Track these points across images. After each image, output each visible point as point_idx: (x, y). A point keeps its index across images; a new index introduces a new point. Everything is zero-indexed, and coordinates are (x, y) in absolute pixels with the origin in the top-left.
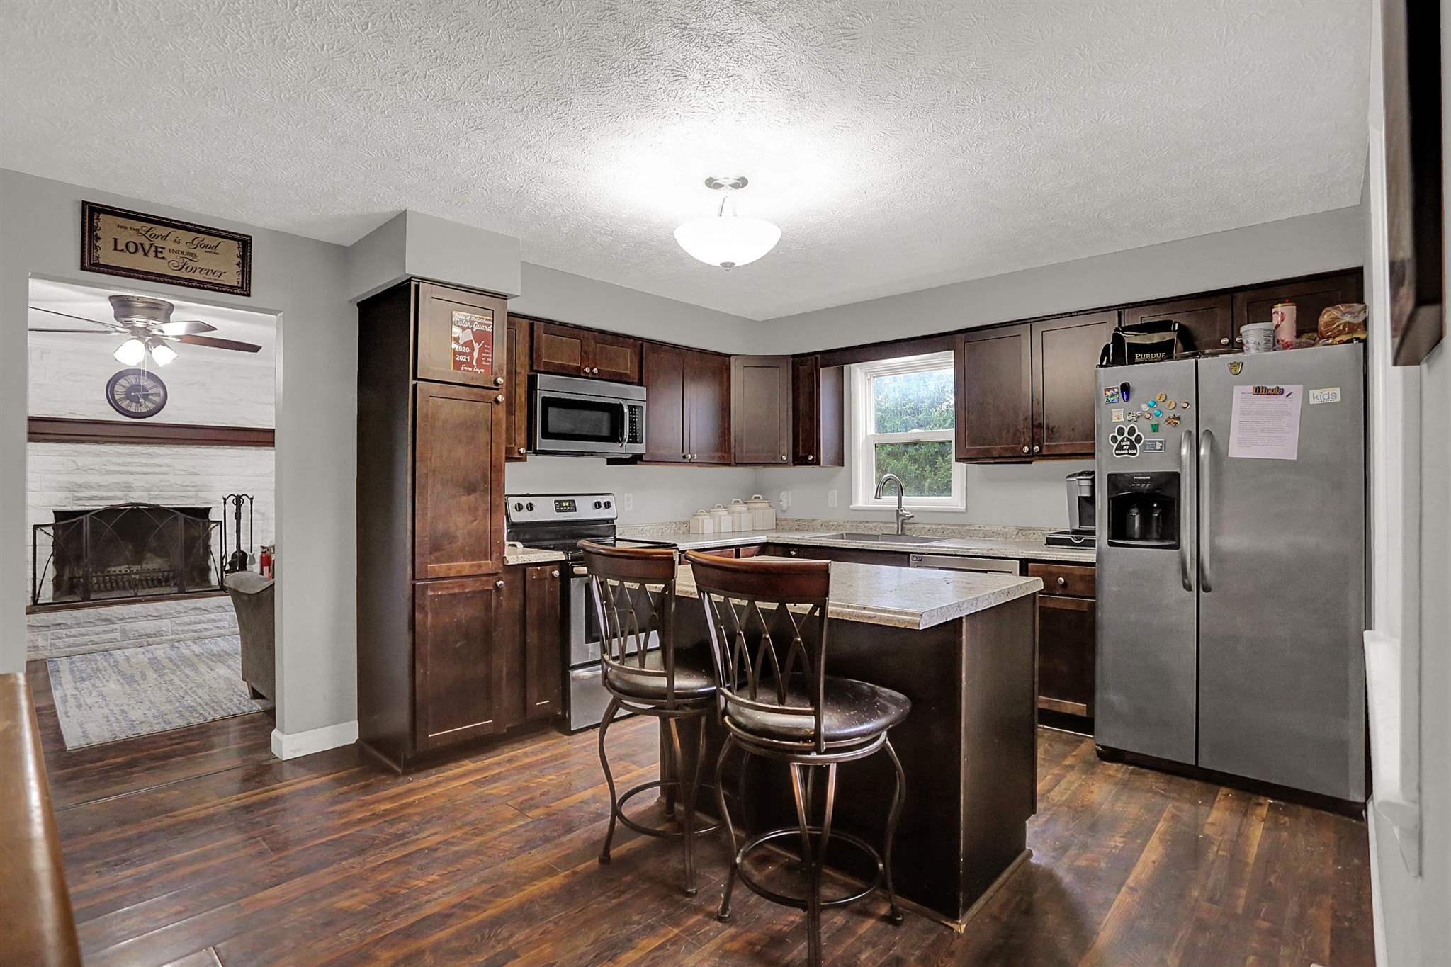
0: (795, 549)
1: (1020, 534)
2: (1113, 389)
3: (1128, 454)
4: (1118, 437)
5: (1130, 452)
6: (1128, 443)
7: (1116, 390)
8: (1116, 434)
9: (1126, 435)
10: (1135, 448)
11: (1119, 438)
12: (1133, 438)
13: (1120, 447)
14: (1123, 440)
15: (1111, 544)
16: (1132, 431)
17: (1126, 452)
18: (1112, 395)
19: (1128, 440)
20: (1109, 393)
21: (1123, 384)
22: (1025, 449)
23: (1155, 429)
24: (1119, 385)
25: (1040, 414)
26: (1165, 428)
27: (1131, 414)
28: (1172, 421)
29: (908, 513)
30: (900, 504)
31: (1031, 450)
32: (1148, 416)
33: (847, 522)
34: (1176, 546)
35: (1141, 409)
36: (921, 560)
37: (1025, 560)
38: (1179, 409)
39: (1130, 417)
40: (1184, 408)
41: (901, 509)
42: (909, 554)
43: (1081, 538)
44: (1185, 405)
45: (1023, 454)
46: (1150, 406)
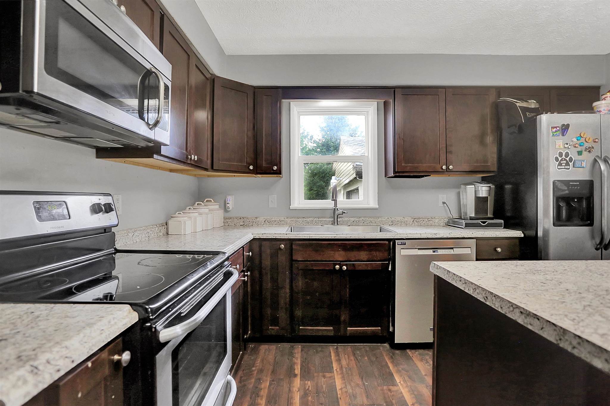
0: (284, 242)
1: (415, 221)
2: (556, 127)
3: (565, 168)
4: (559, 157)
5: (566, 167)
6: (565, 162)
7: (558, 128)
8: (558, 156)
9: (564, 157)
10: (569, 165)
11: (560, 159)
12: (568, 159)
13: (560, 164)
14: (562, 160)
15: (554, 225)
16: (567, 155)
17: (564, 167)
18: (556, 131)
19: (565, 160)
20: (554, 130)
21: (563, 125)
22: (444, 167)
23: (580, 153)
24: (560, 126)
25: (451, 146)
26: (585, 154)
27: (567, 144)
28: (589, 150)
29: (343, 210)
30: (336, 204)
31: (448, 168)
32: (577, 145)
33: (287, 218)
34: (591, 224)
35: (572, 141)
36: (405, 244)
37: (477, 239)
38: (593, 142)
39: (566, 146)
40: (595, 142)
41: (337, 208)
42: (394, 240)
43: (486, 222)
44: (597, 140)
45: (441, 170)
46: (578, 140)
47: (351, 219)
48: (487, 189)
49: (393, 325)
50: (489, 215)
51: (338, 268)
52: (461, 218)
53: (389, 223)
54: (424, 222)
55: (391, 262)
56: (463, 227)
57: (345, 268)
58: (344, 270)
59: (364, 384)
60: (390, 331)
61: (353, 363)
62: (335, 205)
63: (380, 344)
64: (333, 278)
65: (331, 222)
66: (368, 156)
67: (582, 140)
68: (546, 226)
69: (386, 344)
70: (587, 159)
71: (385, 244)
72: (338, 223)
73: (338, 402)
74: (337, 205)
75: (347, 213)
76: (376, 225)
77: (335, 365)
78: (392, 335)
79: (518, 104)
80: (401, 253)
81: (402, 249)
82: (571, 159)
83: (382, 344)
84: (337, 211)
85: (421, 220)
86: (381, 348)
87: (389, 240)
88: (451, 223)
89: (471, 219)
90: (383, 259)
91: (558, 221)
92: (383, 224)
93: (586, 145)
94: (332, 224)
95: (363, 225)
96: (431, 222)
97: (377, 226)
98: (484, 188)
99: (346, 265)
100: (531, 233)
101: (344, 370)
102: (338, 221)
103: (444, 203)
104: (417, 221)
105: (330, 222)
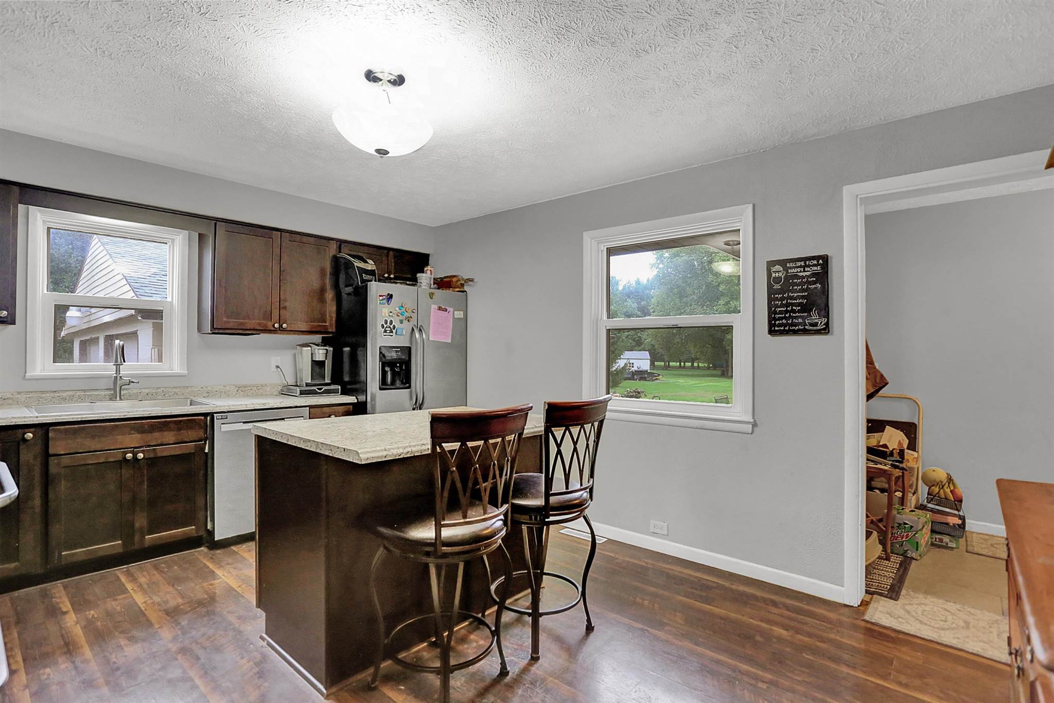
0: (31, 430)
1: (240, 391)
2: (382, 296)
3: (389, 336)
5: (390, 334)
6: (389, 329)
7: (384, 297)
8: (384, 323)
9: (388, 324)
10: (392, 332)
11: (385, 326)
12: (392, 326)
13: (385, 331)
14: (387, 327)
15: (381, 389)
16: (391, 323)
17: (388, 334)
18: (382, 300)
19: (390, 327)
20: (381, 298)
21: (389, 294)
22: (277, 325)
23: (401, 322)
24: (386, 294)
25: (285, 300)
26: (405, 322)
27: (391, 312)
28: (409, 319)
29: (130, 378)
30: (118, 371)
31: (281, 326)
32: (399, 314)
33: (19, 393)
34: (409, 387)
35: (396, 310)
36: (227, 418)
37: (311, 407)
38: (411, 312)
39: (390, 314)
40: (413, 312)
41: (121, 375)
42: (211, 415)
43: (322, 388)
44: (414, 311)
45: (273, 329)
46: (400, 309)
47: (143, 390)
48: (325, 351)
49: (213, 520)
50: (327, 381)
51: (130, 456)
52: (297, 386)
53: (204, 395)
54: (251, 391)
55: (207, 442)
56: (297, 395)
57: (141, 456)
58: (140, 458)
59: (177, 590)
60: (208, 528)
61: (157, 576)
62: (116, 371)
63: (194, 550)
64: (121, 472)
65: (109, 396)
66: (171, 303)
67: (403, 310)
68: (374, 391)
69: (202, 548)
70: (406, 327)
71: (201, 419)
72: (122, 397)
73: (145, 615)
74: (121, 370)
75: (138, 382)
76: (183, 397)
77: (129, 586)
78: (211, 533)
79: (356, 264)
80: (221, 429)
81: (222, 424)
82: (394, 327)
83: (197, 550)
84: (119, 380)
85: (248, 388)
86: (196, 554)
87: (205, 415)
88: (286, 391)
89: (307, 385)
90: (197, 439)
91: (384, 385)
92: (195, 396)
93: (406, 314)
94: (111, 399)
95: (164, 398)
96: (261, 390)
97: (185, 398)
98: (321, 351)
99: (143, 452)
100: (362, 398)
101: (145, 586)
102: (122, 394)
103: (278, 367)
104: (243, 390)
105: (107, 396)
